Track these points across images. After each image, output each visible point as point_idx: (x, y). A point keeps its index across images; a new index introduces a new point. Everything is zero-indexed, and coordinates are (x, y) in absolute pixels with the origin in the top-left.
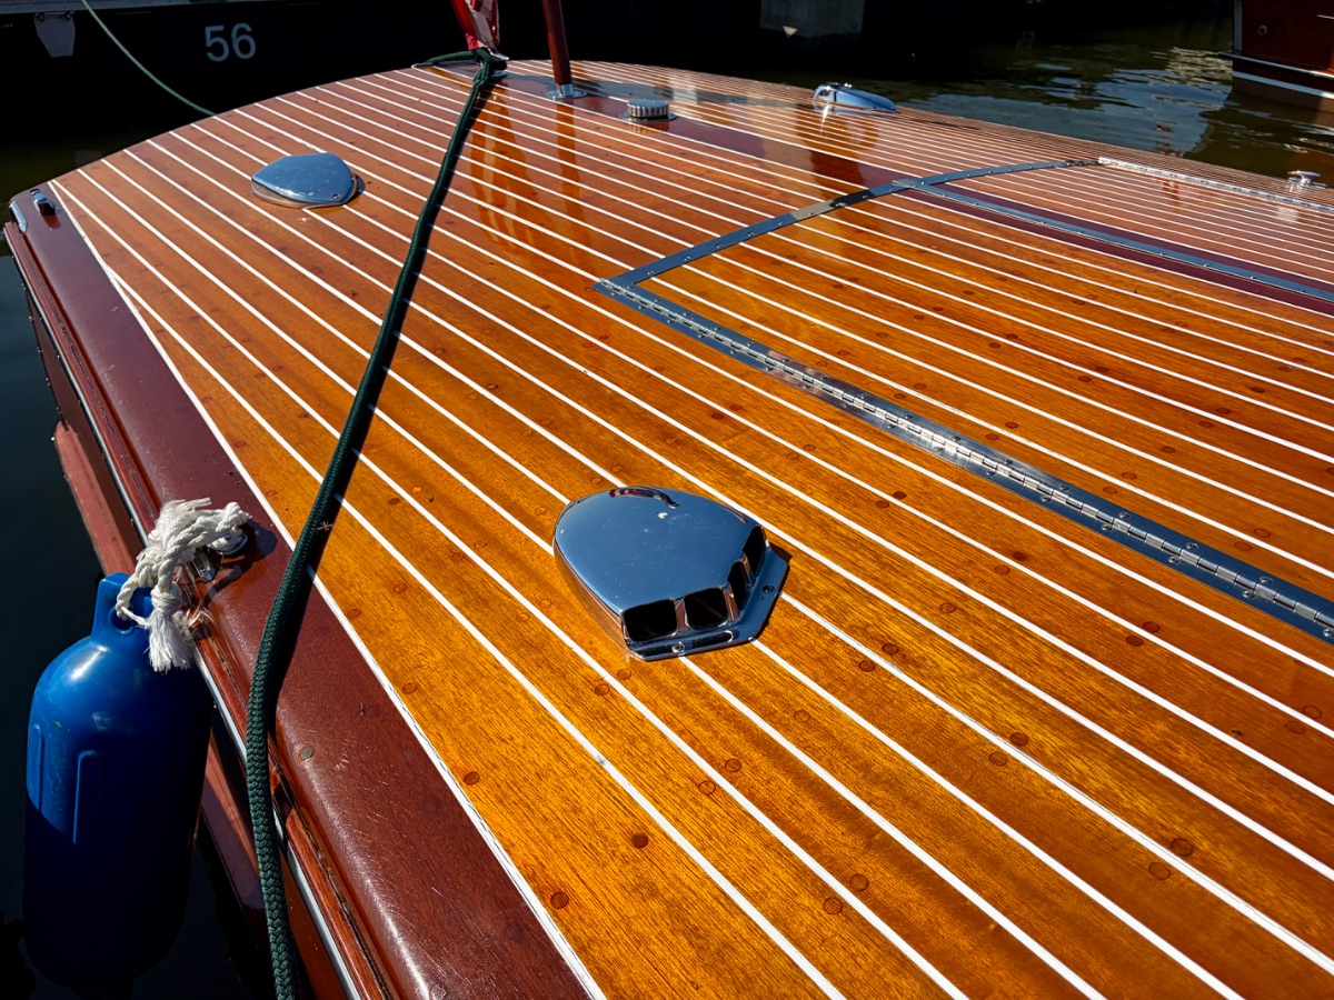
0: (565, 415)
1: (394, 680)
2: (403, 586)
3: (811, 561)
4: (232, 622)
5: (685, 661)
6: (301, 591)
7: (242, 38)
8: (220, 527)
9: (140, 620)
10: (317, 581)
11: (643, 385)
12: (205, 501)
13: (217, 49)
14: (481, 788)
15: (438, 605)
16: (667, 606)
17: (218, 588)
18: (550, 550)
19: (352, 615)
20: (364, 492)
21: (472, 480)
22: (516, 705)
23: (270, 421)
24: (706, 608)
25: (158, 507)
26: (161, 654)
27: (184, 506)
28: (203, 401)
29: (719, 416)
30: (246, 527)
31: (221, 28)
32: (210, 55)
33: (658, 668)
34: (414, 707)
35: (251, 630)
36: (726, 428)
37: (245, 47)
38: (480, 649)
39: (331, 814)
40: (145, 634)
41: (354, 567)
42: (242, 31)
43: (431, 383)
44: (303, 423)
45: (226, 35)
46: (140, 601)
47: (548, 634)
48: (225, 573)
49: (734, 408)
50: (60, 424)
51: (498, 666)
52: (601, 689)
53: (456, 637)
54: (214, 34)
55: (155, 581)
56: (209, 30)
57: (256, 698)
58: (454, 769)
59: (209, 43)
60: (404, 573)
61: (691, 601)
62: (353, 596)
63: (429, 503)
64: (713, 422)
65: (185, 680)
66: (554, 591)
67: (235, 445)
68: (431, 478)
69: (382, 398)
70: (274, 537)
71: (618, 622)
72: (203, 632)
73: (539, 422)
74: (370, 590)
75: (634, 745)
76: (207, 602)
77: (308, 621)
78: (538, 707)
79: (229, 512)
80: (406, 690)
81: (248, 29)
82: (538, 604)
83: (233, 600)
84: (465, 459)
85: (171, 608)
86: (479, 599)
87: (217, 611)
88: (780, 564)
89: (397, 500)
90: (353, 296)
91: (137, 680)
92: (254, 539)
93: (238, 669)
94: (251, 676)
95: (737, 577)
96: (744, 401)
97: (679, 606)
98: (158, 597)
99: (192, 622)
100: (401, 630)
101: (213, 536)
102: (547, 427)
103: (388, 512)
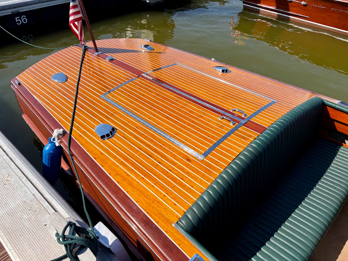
0: (96, 115)
1: (80, 144)
2: (80, 136)
3: (119, 130)
4: (64, 141)
5: (106, 140)
6: (70, 137)
7: (24, 19)
8: (61, 132)
9: (54, 142)
10: (72, 136)
11: (105, 111)
12: (58, 129)
13: (19, 22)
14: (89, 152)
15: (84, 137)
16: (104, 135)
17: (61, 138)
18: (94, 131)
19: (76, 139)
20: (75, 126)
21: (86, 124)
22: (91, 145)
23: (63, 118)
24: (108, 135)
25: (53, 131)
26: (57, 145)
27: (56, 129)
28: (54, 116)
29: (113, 114)
30: (63, 131)
31: (19, 17)
32: (17, 24)
33: (104, 141)
34: (83, 146)
35: (66, 141)
36: (113, 116)
37: (25, 21)
38: (88, 141)
39: (76, 155)
40: (55, 143)
41: (75, 134)
42: (23, 17)
43: (81, 112)
44: (67, 118)
45: (20, 19)
46: (54, 139)
47: (94, 139)
48: (62, 136)
49: (114, 113)
50: (23, 114)
51: (90, 142)
52: (99, 143)
53: (86, 140)
54: (17, 19)
55: (55, 138)
56: (16, 18)
57: (68, 147)
58: (87, 151)
59: (17, 21)
60: (80, 134)
61: (106, 135)
62: (76, 137)
63: (82, 127)
64: (112, 115)
65: (60, 147)
66: (95, 135)
67: (59, 122)
68: (82, 124)
69: (75, 114)
70: (66, 132)
71: (100, 137)
72: (61, 142)
73: (93, 116)
74: (77, 136)
75: (102, 147)
76: (61, 139)
77: (72, 140)
78: (93, 145)
79: (61, 130)
80: (82, 145)
81: (25, 16)
82: (93, 136)
83: (63, 139)
84: (85, 121)
85: (58, 140)
86: (88, 136)
87: (62, 140)
88: (116, 130)
89: (79, 127)
90: (70, 99)
91: (54, 148)
92: (64, 133)
93: (65, 145)
94: (67, 146)
95: (111, 132)
96: (116, 112)
97: (106, 136)
98: (56, 139)
99: (59, 141)
100: (81, 140)
101: (60, 133)
102: (94, 117)
103: (78, 128)
